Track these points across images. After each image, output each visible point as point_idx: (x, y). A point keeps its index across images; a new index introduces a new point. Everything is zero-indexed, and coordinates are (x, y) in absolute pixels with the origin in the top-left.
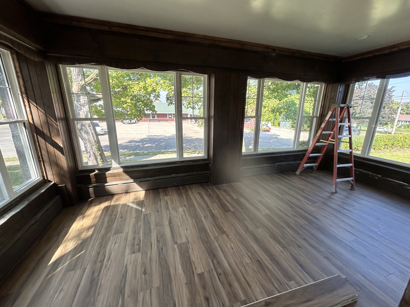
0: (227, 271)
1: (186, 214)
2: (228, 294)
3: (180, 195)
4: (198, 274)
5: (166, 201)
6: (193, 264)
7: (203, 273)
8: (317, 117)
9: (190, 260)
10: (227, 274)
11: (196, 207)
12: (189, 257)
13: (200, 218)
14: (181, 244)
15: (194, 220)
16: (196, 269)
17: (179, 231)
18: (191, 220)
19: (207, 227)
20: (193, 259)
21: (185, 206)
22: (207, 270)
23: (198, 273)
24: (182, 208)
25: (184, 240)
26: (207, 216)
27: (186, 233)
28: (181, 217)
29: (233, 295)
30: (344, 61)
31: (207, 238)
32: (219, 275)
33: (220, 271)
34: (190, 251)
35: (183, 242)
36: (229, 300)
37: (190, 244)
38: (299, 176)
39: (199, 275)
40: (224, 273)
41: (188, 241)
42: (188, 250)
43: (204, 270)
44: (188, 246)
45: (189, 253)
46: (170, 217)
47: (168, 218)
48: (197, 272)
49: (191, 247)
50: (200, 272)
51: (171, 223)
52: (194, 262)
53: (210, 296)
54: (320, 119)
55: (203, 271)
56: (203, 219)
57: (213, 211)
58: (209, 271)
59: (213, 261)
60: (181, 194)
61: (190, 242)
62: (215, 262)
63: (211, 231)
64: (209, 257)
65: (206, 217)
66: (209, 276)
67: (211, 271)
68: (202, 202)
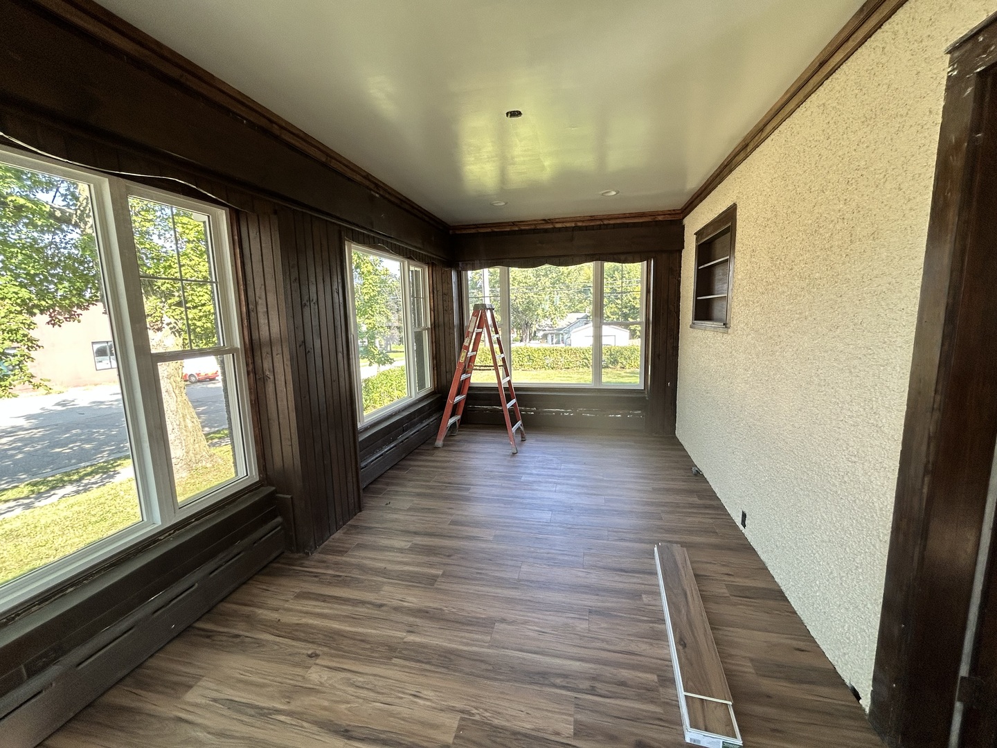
0: (592, 671)
1: (354, 668)
2: (640, 698)
3: (238, 644)
4: (575, 734)
5: (215, 700)
6: (540, 734)
7: (576, 722)
8: (428, 329)
9: (525, 735)
10: (598, 675)
11: (348, 629)
12: (515, 733)
13: (405, 642)
14: (456, 737)
15: (396, 659)
16: (558, 734)
17: (403, 719)
18: (392, 667)
19: (445, 644)
20: (526, 726)
21: (314, 656)
22: (572, 709)
23: (572, 734)
24: (313, 669)
25: (452, 721)
26: (411, 626)
27: (428, 703)
28: (351, 690)
29: (644, 691)
30: (451, 232)
31: (482, 661)
32: (592, 691)
33: (586, 685)
34: (496, 722)
35: (456, 725)
36: (652, 702)
37: (474, 711)
38: (446, 448)
39: (577, 734)
40: (594, 679)
41: (462, 712)
42: (490, 724)
43: (570, 715)
44: (477, 718)
45: (504, 729)
46: (315, 723)
47: (315, 729)
48: (567, 735)
49: (487, 714)
50: (572, 727)
51: (347, 731)
52: (538, 730)
53: (636, 735)
54: (433, 332)
55: (572, 719)
56: (411, 638)
57: (406, 604)
58: (577, 706)
59: (555, 686)
60: (243, 642)
61: (468, 708)
62: (558, 681)
63: (467, 644)
64: (540, 687)
65: (411, 629)
66: (589, 713)
67: (580, 702)
68: (347, 609)
